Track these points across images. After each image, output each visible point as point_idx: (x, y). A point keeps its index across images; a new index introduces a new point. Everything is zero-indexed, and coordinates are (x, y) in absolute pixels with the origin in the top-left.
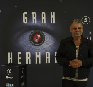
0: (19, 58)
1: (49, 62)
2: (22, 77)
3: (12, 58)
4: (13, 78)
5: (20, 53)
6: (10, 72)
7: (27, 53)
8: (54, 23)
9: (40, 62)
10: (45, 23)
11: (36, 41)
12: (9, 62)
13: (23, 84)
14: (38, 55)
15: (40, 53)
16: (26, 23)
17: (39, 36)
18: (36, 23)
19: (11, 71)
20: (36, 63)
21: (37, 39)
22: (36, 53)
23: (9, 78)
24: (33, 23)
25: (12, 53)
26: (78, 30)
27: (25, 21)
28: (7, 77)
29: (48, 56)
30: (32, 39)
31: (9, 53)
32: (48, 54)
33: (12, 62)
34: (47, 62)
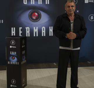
0: (20, 32)
1: (45, 35)
2: (23, 46)
3: (14, 32)
4: (15, 47)
5: (21, 28)
6: (13, 43)
7: (27, 28)
9: (37, 35)
10: (41, 3)
11: (34, 18)
12: (12, 35)
13: (24, 52)
14: (36, 29)
15: (37, 28)
16: (26, 3)
17: (36, 14)
18: (34, 3)
19: (14, 42)
20: (34, 36)
21: (35, 16)
22: (34, 28)
23: (12, 48)
24: (32, 3)
25: (14, 28)
26: (71, 8)
27: (25, 2)
28: (11, 47)
29: (44, 30)
30: (31, 16)
31: (12, 28)
32: (44, 28)
33: (14, 35)
34: (43, 35)
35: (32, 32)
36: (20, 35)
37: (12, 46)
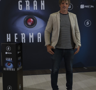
0: (16, 38)
1: (40, 41)
2: (18, 52)
3: (10, 39)
4: (11, 53)
5: (17, 34)
6: (8, 49)
7: (22, 34)
8: (44, 9)
9: (33, 42)
10: (36, 9)
11: (30, 24)
12: (8, 41)
13: (19, 58)
14: (31, 35)
15: (33, 34)
16: (21, 9)
17: (32, 20)
18: (29, 9)
19: (10, 48)
20: (30, 42)
21: (30, 22)
22: (30, 34)
23: (8, 54)
24: (27, 9)
25: (10, 34)
28: (6, 53)
29: (39, 36)
30: (26, 22)
31: (7, 35)
32: (39, 34)
33: (10, 41)
34: (38, 41)
35: (27, 38)
36: (16, 41)
37: (8, 52)
